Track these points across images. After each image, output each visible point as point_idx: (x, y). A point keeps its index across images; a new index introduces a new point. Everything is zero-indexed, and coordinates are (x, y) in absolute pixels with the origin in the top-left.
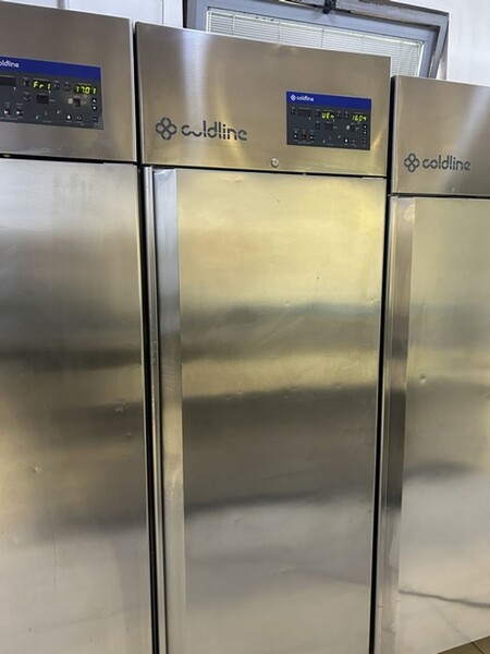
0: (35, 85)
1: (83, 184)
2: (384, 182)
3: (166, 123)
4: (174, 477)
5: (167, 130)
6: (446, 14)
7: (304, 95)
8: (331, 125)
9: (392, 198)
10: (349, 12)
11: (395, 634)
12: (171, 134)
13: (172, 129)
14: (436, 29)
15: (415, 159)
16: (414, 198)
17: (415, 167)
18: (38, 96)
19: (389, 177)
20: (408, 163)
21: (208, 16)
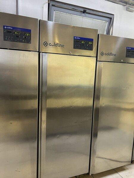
0: (16, 33)
1: (26, 56)
2: (96, 58)
3: (46, 43)
4: (44, 126)
5: (46, 44)
6: (113, 15)
7: (78, 37)
8: (84, 44)
9: (97, 62)
10: (90, 13)
11: (95, 167)
12: (47, 45)
13: (47, 44)
14: (111, 18)
15: (103, 53)
16: (103, 62)
17: (103, 55)
18: (16, 36)
19: (97, 57)
20: (101, 54)
21: (54, 13)
